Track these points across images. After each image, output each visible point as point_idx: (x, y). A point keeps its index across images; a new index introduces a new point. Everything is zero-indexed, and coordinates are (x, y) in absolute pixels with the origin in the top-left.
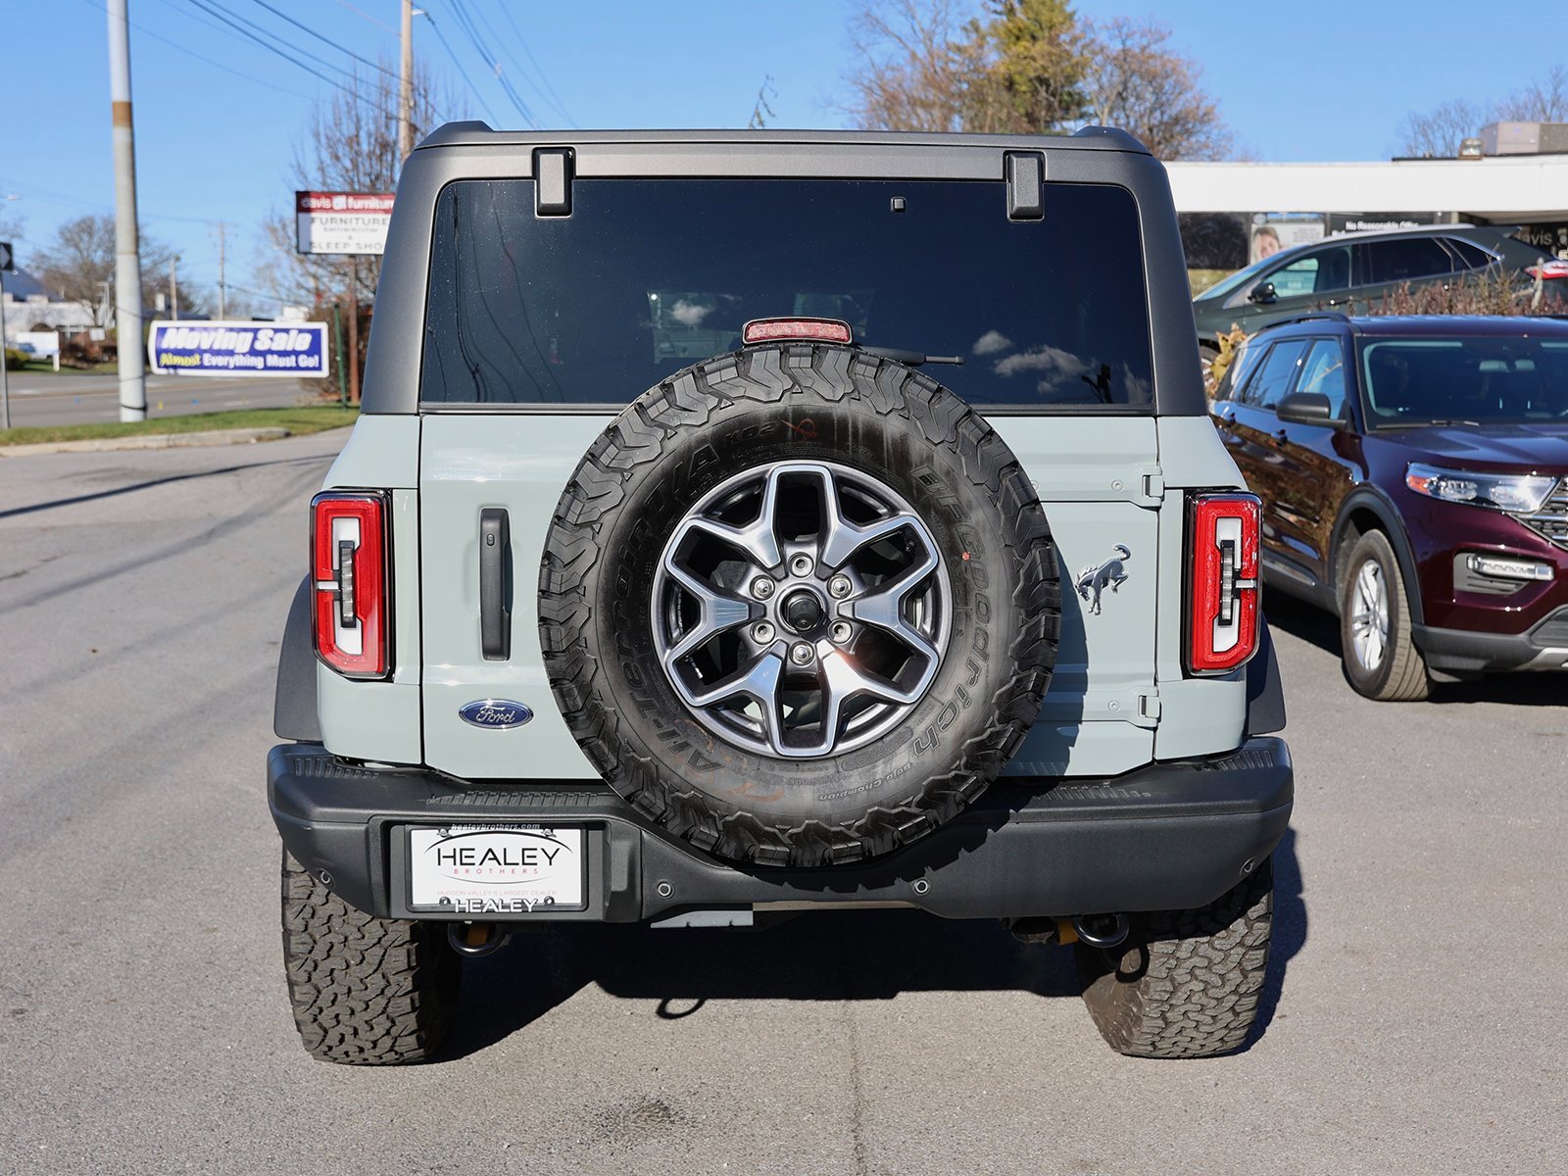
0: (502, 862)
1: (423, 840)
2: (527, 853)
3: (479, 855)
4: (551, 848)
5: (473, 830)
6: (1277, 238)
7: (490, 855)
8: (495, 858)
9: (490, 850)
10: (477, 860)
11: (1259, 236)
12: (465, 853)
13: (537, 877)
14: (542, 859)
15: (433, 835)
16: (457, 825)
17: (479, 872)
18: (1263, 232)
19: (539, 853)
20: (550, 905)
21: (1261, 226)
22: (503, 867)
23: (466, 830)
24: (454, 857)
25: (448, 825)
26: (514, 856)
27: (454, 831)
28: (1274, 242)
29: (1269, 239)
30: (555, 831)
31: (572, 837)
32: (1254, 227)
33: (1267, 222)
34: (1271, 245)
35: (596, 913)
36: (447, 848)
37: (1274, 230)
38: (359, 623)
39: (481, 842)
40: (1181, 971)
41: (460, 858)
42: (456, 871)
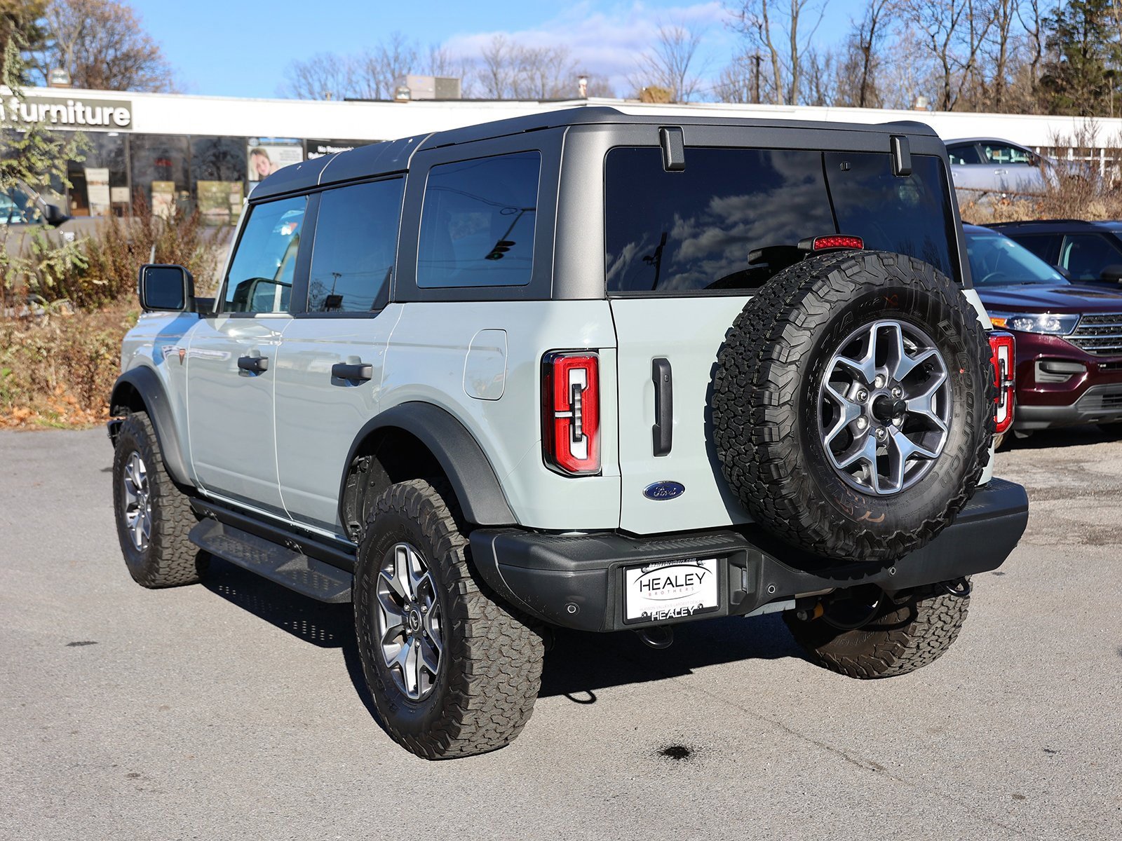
0: (674, 585)
1: (633, 575)
2: (688, 577)
3: (662, 582)
4: (700, 571)
5: (661, 566)
6: (267, 157)
7: (669, 582)
8: (671, 583)
9: (669, 578)
10: (661, 586)
11: (254, 156)
12: (655, 582)
13: (694, 592)
14: (696, 580)
15: (638, 572)
16: (652, 563)
17: (662, 593)
18: (256, 152)
19: (694, 577)
20: (701, 610)
21: (255, 148)
22: (675, 588)
23: (657, 566)
24: (649, 585)
25: (647, 565)
26: (681, 581)
27: (651, 567)
28: (266, 160)
29: (261, 158)
30: (703, 561)
31: (711, 564)
32: (250, 149)
33: (260, 144)
34: (263, 163)
35: (725, 611)
36: (645, 580)
37: (265, 151)
38: (584, 438)
39: (663, 574)
40: (934, 616)
41: (652, 586)
42: (650, 595)
